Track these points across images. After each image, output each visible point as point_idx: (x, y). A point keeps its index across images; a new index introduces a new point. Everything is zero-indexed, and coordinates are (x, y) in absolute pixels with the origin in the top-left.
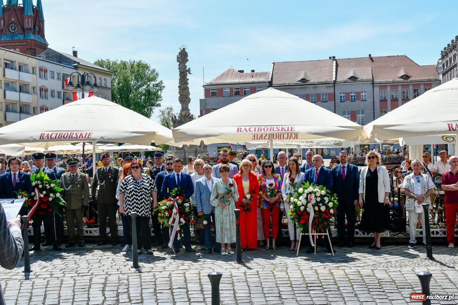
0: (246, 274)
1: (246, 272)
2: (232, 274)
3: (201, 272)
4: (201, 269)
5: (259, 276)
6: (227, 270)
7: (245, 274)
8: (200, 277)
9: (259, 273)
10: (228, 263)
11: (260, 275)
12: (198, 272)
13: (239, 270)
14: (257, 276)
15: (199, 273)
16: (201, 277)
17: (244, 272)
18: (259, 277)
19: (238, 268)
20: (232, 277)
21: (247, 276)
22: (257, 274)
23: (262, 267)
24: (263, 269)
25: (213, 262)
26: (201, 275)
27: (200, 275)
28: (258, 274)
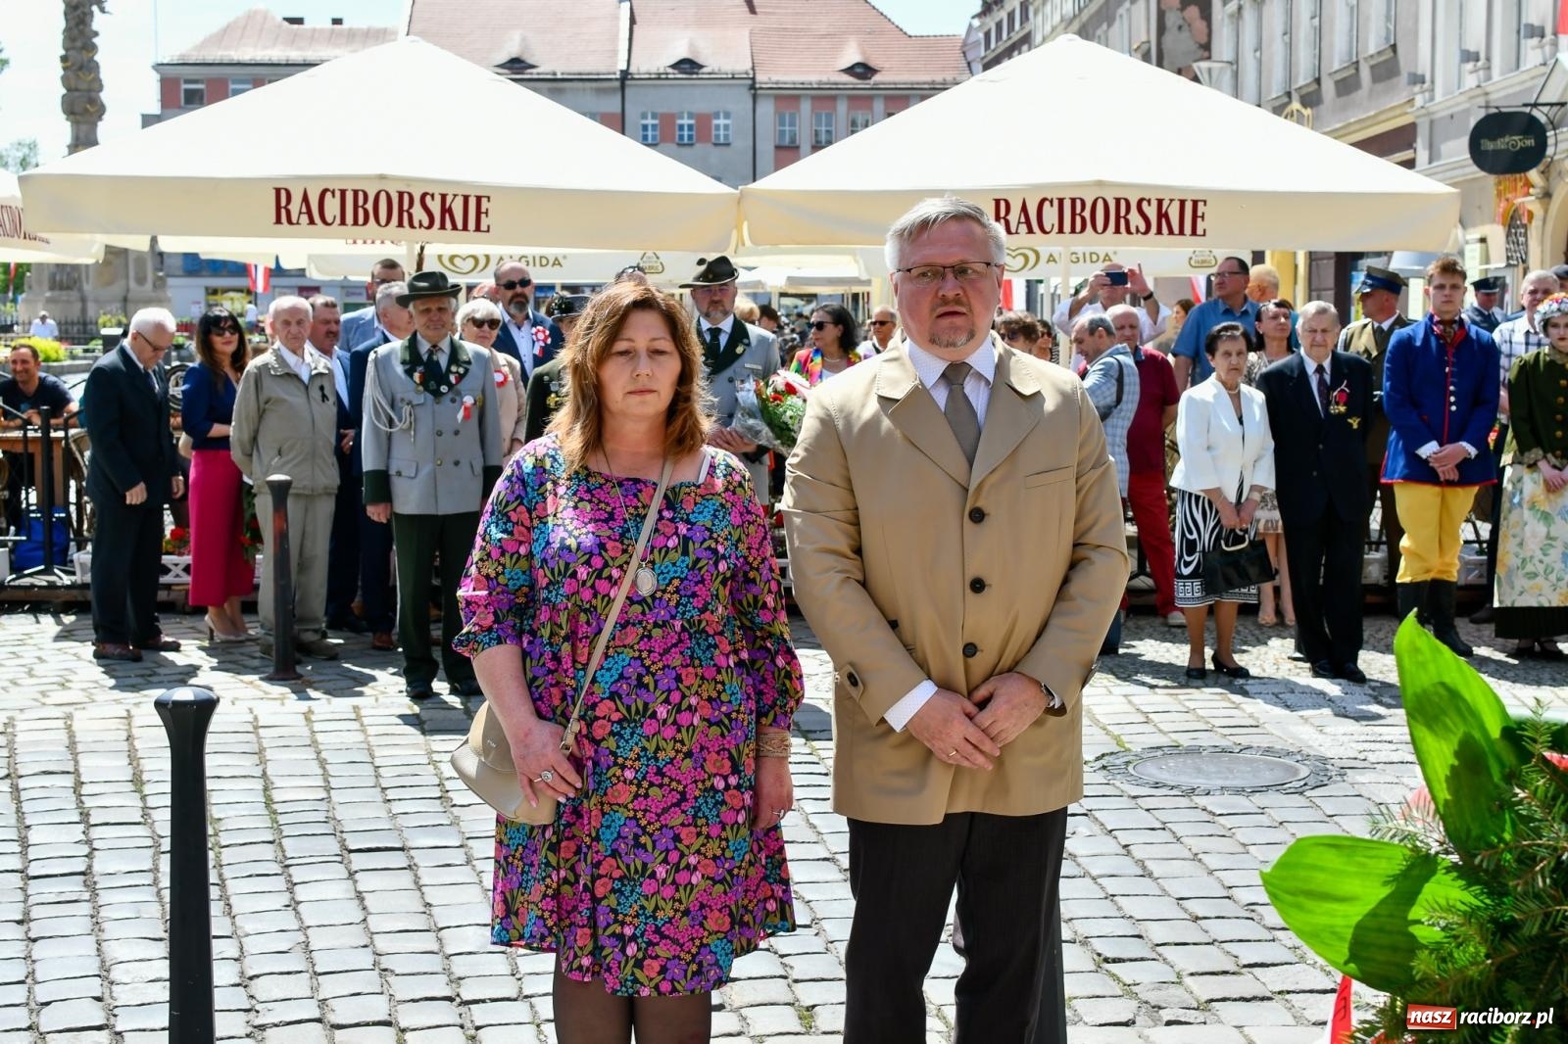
0: (313, 718)
1: (310, 711)
2: (256, 718)
3: (133, 712)
4: (137, 701)
5: (362, 725)
6: (237, 702)
7: (308, 719)
8: (129, 730)
9: (363, 712)
10: (242, 681)
11: (366, 721)
12: (125, 714)
13: (283, 704)
14: (355, 725)
15: (129, 717)
16: (136, 732)
17: (305, 710)
18: (364, 731)
19: (282, 699)
20: (256, 728)
21: (317, 727)
22: (353, 716)
23: (375, 693)
24: (377, 700)
25: (181, 677)
26: (136, 722)
27: (129, 724)
28: (358, 719)
